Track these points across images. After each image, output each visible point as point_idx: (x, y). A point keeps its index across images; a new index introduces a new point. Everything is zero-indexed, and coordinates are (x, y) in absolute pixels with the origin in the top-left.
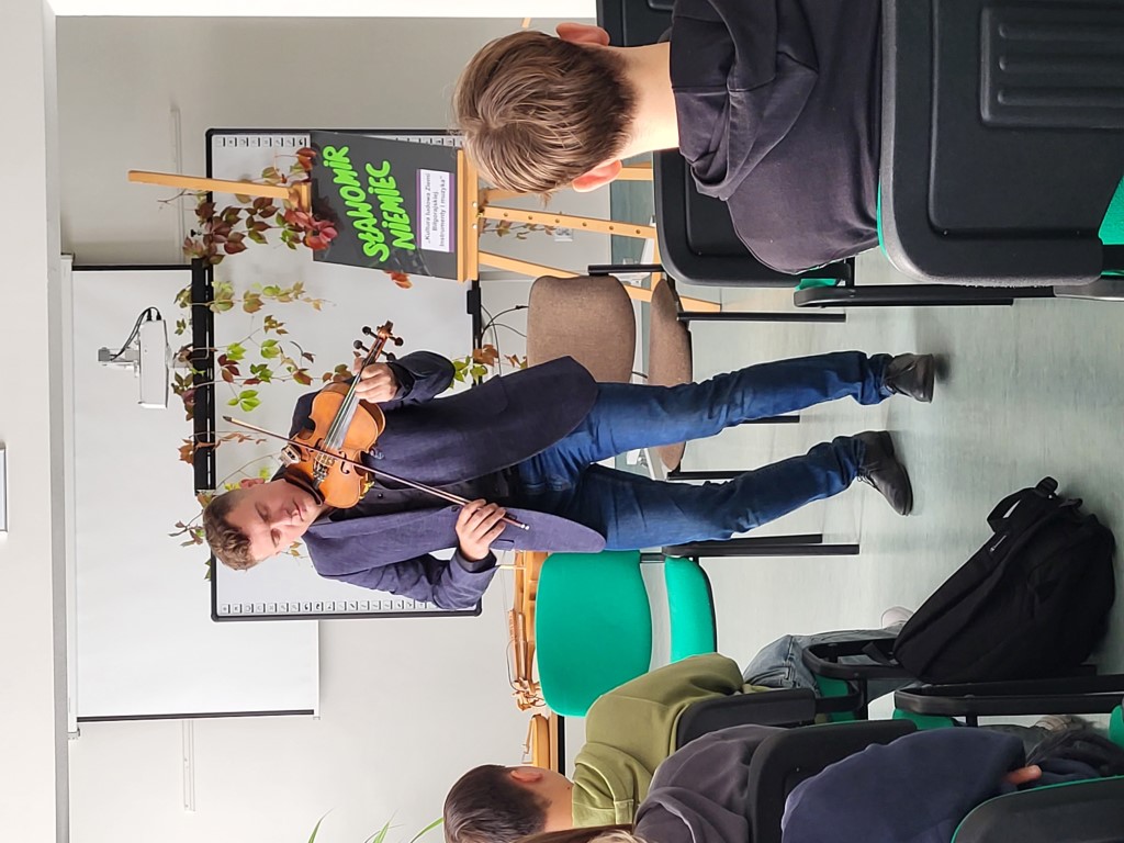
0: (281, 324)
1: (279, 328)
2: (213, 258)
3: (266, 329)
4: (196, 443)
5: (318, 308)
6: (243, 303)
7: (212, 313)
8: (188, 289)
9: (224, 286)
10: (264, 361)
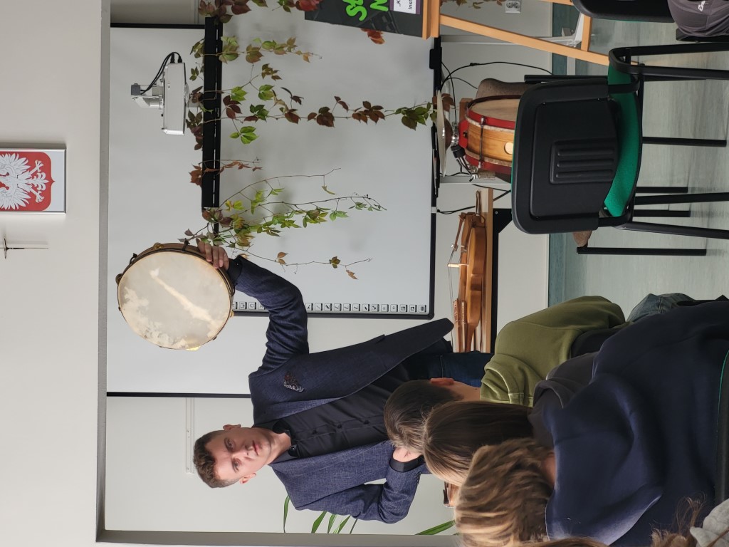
0: (276, 72)
1: (274, 75)
2: (222, 18)
3: (263, 75)
4: (204, 168)
5: (307, 59)
6: (245, 55)
7: (220, 63)
8: (203, 41)
9: (231, 40)
10: (261, 102)
